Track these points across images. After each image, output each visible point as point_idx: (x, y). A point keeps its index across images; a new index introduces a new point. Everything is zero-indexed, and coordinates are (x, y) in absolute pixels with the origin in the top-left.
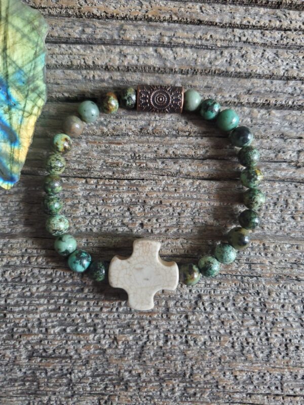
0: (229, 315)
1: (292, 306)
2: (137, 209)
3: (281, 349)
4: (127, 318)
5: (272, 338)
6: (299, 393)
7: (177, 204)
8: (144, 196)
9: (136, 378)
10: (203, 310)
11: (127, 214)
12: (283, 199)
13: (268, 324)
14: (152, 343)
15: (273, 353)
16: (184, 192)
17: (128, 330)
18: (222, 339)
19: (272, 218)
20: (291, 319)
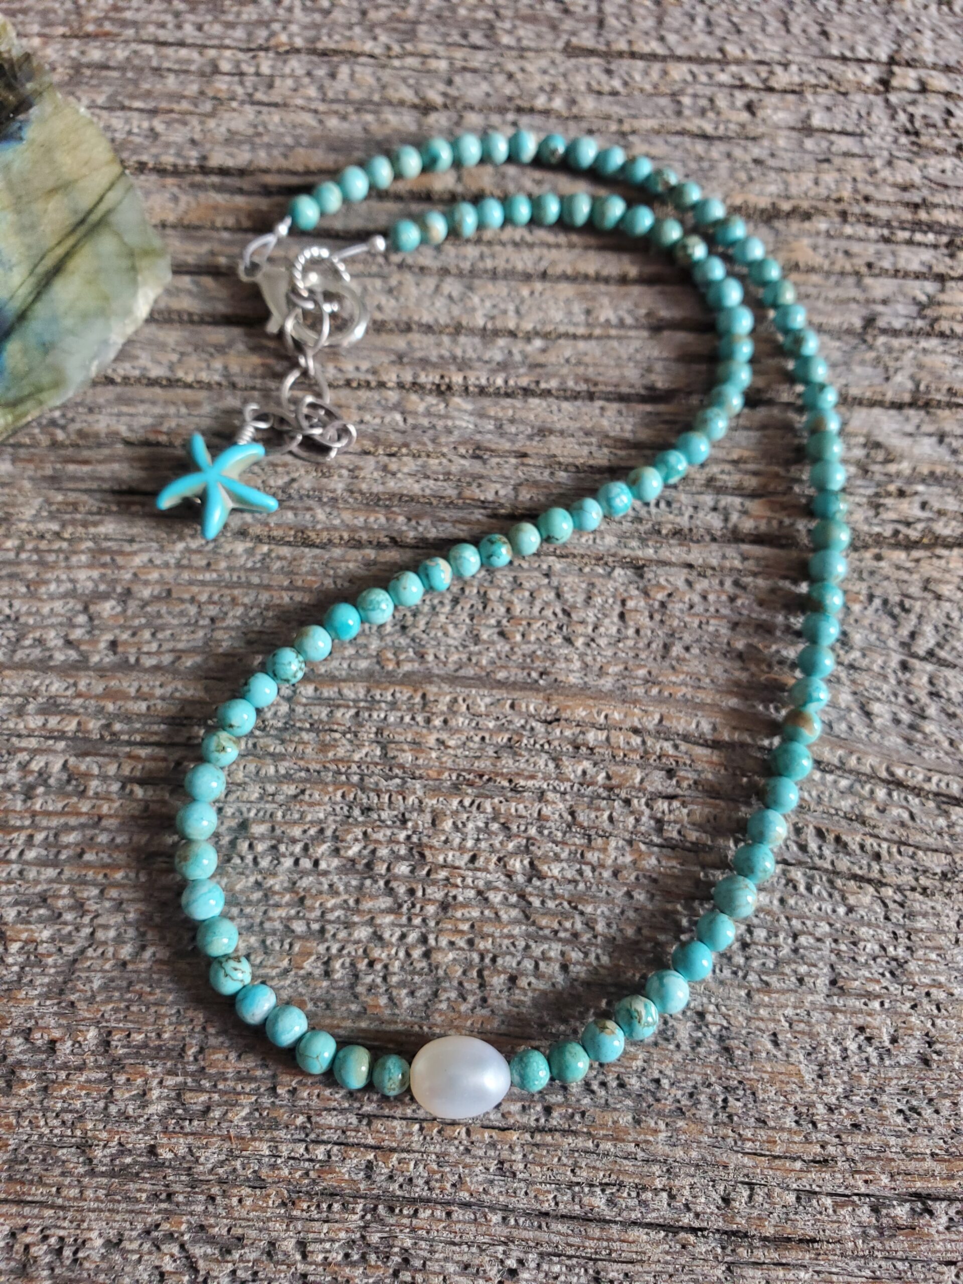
0: (323, 879)
1: (500, 859)
2: (107, 608)
3: (466, 984)
4: (43, 877)
5: (439, 949)
6: (518, 1117)
7: (210, 597)
8: (128, 576)
9: (44, 1056)
10: (251, 864)
11: (82, 619)
12: (475, 591)
13: (431, 909)
14: (100, 951)
15: (443, 996)
16: (230, 569)
17: (42, 911)
18: (296, 948)
19: (446, 634)
20: (495, 898)
